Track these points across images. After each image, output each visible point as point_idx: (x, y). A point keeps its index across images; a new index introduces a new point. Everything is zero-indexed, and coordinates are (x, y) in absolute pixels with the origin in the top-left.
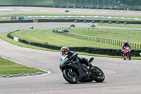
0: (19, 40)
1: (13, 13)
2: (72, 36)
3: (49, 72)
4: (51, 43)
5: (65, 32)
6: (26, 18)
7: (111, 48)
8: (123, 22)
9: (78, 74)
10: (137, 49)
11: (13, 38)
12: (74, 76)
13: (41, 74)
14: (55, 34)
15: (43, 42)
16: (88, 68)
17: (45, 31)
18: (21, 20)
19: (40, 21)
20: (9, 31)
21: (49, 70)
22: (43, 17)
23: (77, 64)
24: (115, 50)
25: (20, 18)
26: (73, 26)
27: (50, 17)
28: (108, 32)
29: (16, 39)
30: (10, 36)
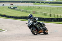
3: (6, 31)
4: (7, 14)
5: (15, 8)
7: (40, 17)
8: (47, 3)
10: (55, 18)
13: (1, 31)
21: (6, 29)
24: (43, 18)
28: (39, 8)
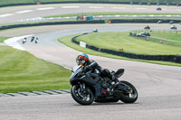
0: (87, 46)
1: (80, 12)
2: (155, 41)
4: (127, 50)
6: (95, 18)
9: (93, 90)
11: (78, 43)
12: (87, 94)
14: (132, 38)
15: (116, 48)
16: (113, 83)
17: (119, 34)
18: (89, 21)
19: (114, 21)
20: (74, 34)
22: (117, 17)
23: (94, 78)
25: (88, 18)
26: (148, 28)
27: (126, 17)
29: (83, 45)
30: (75, 41)
